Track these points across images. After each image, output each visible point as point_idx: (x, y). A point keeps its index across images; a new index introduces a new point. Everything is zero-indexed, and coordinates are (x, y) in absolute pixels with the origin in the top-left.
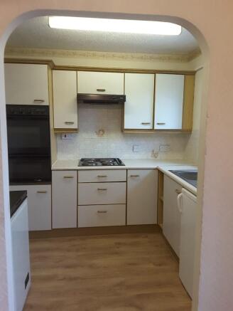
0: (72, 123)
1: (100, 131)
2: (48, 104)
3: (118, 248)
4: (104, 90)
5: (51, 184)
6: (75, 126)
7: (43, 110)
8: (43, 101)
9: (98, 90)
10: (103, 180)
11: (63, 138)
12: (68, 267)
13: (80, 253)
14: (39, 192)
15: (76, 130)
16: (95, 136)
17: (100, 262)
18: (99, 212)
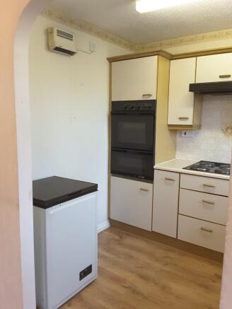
0: (187, 118)
1: (227, 128)
2: (155, 99)
3: (214, 282)
4: (229, 76)
5: (153, 183)
6: (189, 122)
7: (151, 105)
8: (150, 95)
9: (221, 77)
10: (210, 190)
11: (183, 135)
12: (142, 277)
13: (166, 268)
14: (142, 189)
15: (190, 126)
16: (221, 135)
17: (178, 288)
18: (202, 229)
